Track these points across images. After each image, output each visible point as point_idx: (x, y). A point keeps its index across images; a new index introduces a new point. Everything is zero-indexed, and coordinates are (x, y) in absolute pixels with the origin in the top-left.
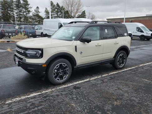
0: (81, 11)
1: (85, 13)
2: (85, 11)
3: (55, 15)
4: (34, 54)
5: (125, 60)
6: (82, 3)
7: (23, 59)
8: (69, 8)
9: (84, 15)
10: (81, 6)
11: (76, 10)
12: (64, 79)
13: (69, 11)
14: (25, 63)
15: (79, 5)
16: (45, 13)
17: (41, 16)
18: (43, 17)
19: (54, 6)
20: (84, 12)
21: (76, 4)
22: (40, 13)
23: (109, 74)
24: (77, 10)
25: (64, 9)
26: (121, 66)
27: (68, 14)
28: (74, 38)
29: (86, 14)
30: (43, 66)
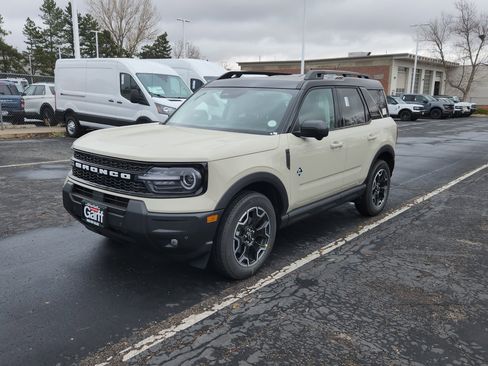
0: (153, 34)
1: (167, 42)
2: (166, 35)
3: (63, 45)
4: (171, 183)
5: (386, 188)
6: (155, 9)
7: (128, 199)
8: (113, 23)
9: (165, 48)
10: (153, 18)
11: (135, 31)
12: (260, 258)
13: (112, 35)
14: (144, 212)
15: (146, 16)
16: (26, 38)
17: (10, 47)
18: (20, 51)
19: (59, 12)
20: (164, 37)
21: (136, 12)
22: (5, 34)
23: (361, 232)
24: (141, 31)
25: (94, 25)
26: (379, 207)
27: (108, 42)
28: (272, 124)
29: (171, 44)
30: (210, 220)
